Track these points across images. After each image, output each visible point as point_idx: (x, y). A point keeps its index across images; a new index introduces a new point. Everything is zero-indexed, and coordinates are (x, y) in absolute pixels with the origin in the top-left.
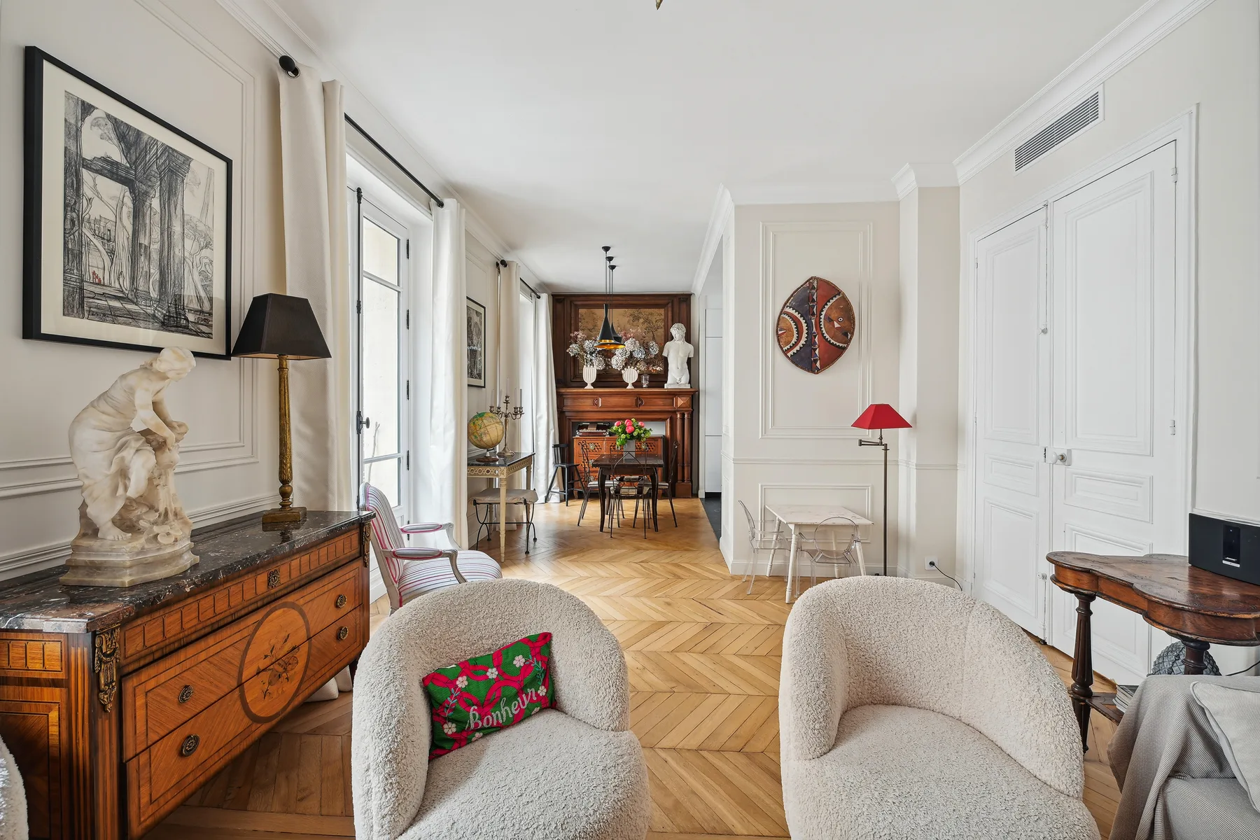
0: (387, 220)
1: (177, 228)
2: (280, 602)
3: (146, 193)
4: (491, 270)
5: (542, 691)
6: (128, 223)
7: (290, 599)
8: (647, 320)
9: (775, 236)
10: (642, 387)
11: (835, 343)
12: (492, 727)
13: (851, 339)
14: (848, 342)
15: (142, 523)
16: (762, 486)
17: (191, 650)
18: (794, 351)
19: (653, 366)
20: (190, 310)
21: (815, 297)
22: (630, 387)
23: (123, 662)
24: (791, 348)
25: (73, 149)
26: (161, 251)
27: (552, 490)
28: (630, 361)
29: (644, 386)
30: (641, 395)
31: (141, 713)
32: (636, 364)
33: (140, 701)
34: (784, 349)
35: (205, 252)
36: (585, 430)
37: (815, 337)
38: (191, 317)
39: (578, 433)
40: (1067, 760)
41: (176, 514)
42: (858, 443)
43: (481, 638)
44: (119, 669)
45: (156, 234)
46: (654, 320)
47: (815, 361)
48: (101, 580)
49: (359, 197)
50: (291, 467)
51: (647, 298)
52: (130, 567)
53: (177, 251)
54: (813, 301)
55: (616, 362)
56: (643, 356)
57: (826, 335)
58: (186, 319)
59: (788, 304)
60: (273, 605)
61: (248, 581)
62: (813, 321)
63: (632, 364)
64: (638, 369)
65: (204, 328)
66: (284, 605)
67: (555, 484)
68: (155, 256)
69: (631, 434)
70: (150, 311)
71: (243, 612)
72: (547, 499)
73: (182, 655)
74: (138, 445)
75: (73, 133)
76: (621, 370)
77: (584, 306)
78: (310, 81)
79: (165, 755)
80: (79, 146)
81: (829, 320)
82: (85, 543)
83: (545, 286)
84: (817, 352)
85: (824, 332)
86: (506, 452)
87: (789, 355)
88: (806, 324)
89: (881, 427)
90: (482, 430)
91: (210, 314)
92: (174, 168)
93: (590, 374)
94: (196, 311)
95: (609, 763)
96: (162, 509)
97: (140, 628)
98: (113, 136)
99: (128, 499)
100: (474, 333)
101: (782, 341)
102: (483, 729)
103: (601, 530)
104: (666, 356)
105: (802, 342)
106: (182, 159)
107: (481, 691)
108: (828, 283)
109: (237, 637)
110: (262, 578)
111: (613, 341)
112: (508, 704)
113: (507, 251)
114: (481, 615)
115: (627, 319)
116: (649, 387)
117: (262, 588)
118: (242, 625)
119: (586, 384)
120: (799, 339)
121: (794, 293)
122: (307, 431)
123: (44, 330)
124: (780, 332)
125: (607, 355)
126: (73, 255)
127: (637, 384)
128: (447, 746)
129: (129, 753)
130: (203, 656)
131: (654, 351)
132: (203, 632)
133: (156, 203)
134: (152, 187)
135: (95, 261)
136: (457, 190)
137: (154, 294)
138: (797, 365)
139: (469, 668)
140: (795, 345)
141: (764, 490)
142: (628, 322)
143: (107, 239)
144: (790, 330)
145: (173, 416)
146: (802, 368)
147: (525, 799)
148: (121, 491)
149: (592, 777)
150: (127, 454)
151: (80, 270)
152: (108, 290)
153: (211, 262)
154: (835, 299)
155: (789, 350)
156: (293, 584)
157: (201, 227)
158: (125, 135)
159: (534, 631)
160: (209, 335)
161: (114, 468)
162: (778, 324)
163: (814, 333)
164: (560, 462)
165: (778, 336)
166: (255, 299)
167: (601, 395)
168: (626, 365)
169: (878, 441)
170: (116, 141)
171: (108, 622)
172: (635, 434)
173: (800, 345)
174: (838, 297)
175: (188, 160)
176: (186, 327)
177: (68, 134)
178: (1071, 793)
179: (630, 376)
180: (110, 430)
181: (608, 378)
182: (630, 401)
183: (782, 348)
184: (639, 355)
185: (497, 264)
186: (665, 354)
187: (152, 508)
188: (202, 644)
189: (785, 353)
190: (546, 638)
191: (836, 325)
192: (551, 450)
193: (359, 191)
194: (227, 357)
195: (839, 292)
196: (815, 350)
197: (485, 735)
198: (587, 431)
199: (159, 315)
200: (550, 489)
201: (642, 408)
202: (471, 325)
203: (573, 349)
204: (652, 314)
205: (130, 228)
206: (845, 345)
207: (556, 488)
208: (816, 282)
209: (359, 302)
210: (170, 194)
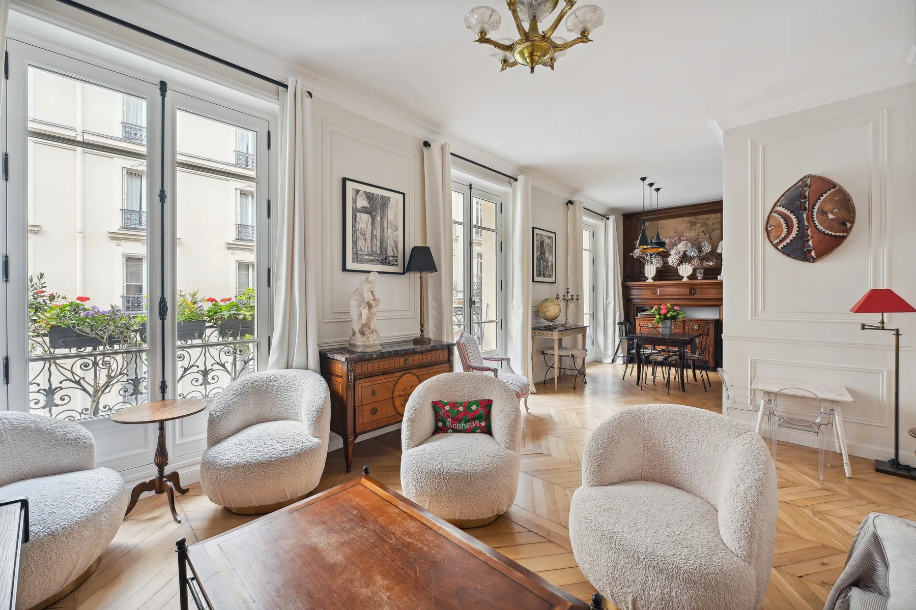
0: (487, 196)
1: (386, 226)
2: (409, 371)
3: (376, 215)
4: (561, 209)
5: (483, 424)
6: (370, 227)
7: (414, 371)
8: (704, 225)
9: (764, 148)
10: (697, 279)
11: (830, 233)
12: (456, 430)
13: (851, 228)
14: (848, 231)
15: (366, 333)
16: (751, 360)
17: (376, 378)
18: (785, 243)
19: (707, 261)
20: (390, 256)
21: (807, 194)
22: (685, 279)
23: (356, 375)
24: (781, 241)
25: (354, 206)
26: (380, 236)
27: (617, 355)
28: (685, 258)
29: (699, 278)
30: (695, 285)
31: (360, 393)
32: (690, 261)
33: (360, 389)
34: (774, 243)
35: (396, 233)
36: (644, 313)
37: (807, 229)
38: (391, 259)
39: (640, 315)
40: (737, 531)
41: (376, 331)
42: (860, 326)
43: (464, 396)
44: (354, 377)
45: (379, 230)
46: (710, 223)
47: (810, 251)
48: (355, 350)
49: (471, 188)
50: (424, 319)
51: (704, 206)
52: (361, 346)
53: (386, 235)
54: (805, 197)
55: (672, 260)
56: (696, 254)
57: (819, 226)
58: (389, 260)
59: (778, 204)
60: (407, 371)
61: (397, 359)
62: (805, 216)
63: (687, 261)
64: (692, 265)
65: (395, 263)
66: (411, 373)
67: (620, 351)
68: (379, 238)
69: (665, 315)
70: (377, 258)
71: (395, 371)
72: (613, 361)
73: (373, 379)
74: (364, 306)
75: (354, 201)
76: (677, 266)
77: (648, 220)
78: (435, 148)
79: (367, 410)
80: (356, 205)
81: (823, 212)
82: (352, 337)
83: (613, 210)
84: (810, 243)
85: (817, 224)
86: (567, 324)
87: (779, 247)
88: (796, 219)
89: (882, 311)
90: (546, 309)
91: (398, 257)
92: (385, 202)
93: (650, 271)
94: (392, 256)
95: (492, 454)
96: (372, 329)
97: (360, 366)
98: (365, 198)
99: (362, 324)
100: (546, 250)
101: (772, 236)
102: (452, 429)
103: (638, 384)
104: (720, 252)
105: (793, 234)
106: (387, 199)
107: (454, 414)
108: (822, 179)
109: (392, 379)
110: (402, 360)
111: (649, 246)
112: (466, 423)
113: (574, 194)
114: (465, 386)
115: (685, 225)
116: (704, 278)
117: (402, 364)
118: (394, 375)
119: (648, 279)
120: (789, 232)
121: (785, 193)
122: (435, 305)
123: (347, 269)
124: (769, 229)
125: (665, 255)
126: (355, 242)
127: (693, 277)
128: (439, 431)
129: (356, 405)
130: (380, 382)
131: (707, 248)
132: (380, 373)
133: (378, 218)
134: (377, 212)
135: (361, 243)
136: (526, 169)
137: (378, 252)
138: (789, 256)
139: (453, 405)
140: (784, 239)
141: (754, 364)
142: (686, 228)
143: (364, 235)
144: (779, 226)
145: (377, 296)
146: (794, 258)
147: (450, 452)
148: (360, 321)
149: (480, 455)
150: (361, 308)
151: (356, 247)
152: (364, 253)
153: (398, 236)
154: (828, 193)
155: (778, 244)
156: (415, 366)
157: (394, 223)
158: (369, 197)
159: (487, 398)
160: (397, 265)
161: (358, 313)
162: (768, 222)
163: (807, 226)
164: (624, 335)
165: (768, 232)
166: (413, 249)
167: (660, 286)
168: (681, 262)
169: (880, 325)
170: (366, 200)
171: (350, 360)
172: (668, 315)
173: (791, 238)
174: (832, 190)
175: (389, 198)
176: (389, 263)
177: (353, 203)
178: (739, 555)
179: (685, 270)
180: (358, 301)
181: (665, 273)
182: (685, 291)
183: (772, 242)
184: (692, 253)
185: (567, 204)
186: (719, 251)
187: (369, 328)
188: (379, 377)
189: (776, 246)
190: (490, 402)
191: (831, 216)
192: (617, 326)
193: (470, 185)
194: (403, 274)
195: (834, 185)
196: (809, 240)
197: (453, 432)
198: (647, 313)
199: (380, 259)
200: (616, 354)
201: (695, 296)
202: (543, 246)
203: (637, 253)
204: (708, 219)
205: (371, 229)
206: (845, 234)
207: (620, 353)
208: (809, 180)
209: (471, 241)
210: (383, 213)
